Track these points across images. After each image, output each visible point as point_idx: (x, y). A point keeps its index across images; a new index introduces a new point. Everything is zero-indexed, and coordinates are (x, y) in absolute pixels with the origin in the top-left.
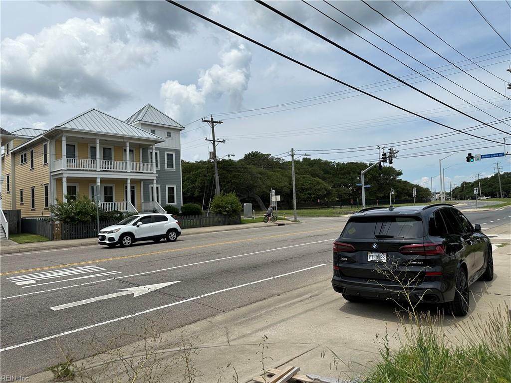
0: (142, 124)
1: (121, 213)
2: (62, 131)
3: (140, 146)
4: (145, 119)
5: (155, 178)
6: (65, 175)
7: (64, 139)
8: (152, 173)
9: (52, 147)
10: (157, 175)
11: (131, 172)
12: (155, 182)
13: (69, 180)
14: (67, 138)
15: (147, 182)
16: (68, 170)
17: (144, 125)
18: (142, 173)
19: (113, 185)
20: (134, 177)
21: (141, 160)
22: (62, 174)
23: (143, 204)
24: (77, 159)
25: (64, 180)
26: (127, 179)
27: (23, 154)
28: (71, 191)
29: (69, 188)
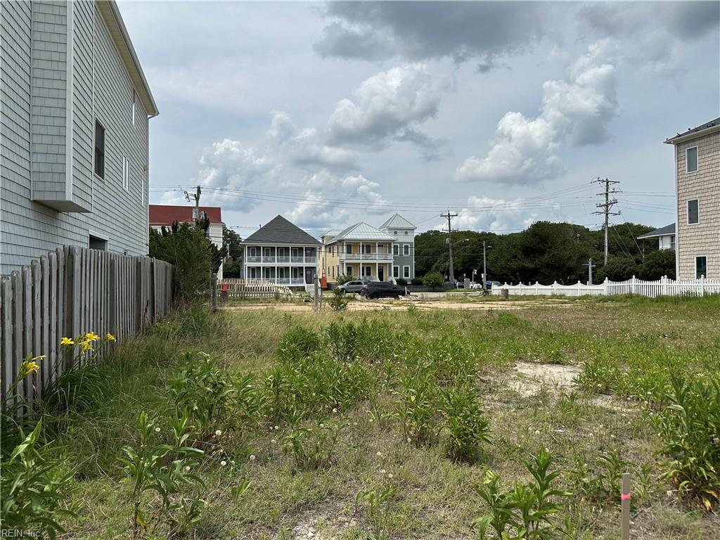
0: (388, 229)
2: (343, 239)
3: (386, 244)
5: (393, 262)
7: (344, 244)
8: (391, 259)
11: (379, 259)
13: (347, 264)
16: (346, 259)
18: (386, 259)
19: (370, 267)
20: (380, 262)
22: (343, 261)
24: (352, 254)
25: (344, 264)
26: (376, 263)
28: (349, 269)
29: (348, 268)
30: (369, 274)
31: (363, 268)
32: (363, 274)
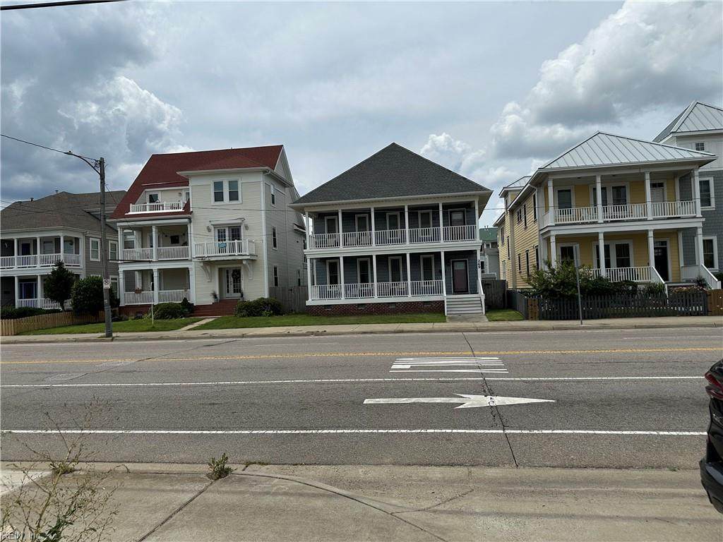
0: (677, 137)
1: (635, 285)
2: (547, 174)
3: (675, 174)
4: (684, 129)
5: (701, 225)
6: (553, 233)
7: (550, 184)
8: (695, 217)
9: (540, 197)
10: (704, 220)
11: (654, 220)
12: (700, 231)
13: (559, 239)
14: (554, 181)
15: (689, 233)
16: (556, 225)
17: (683, 138)
18: (679, 218)
19: (630, 243)
20: (659, 227)
21: (678, 197)
22: (549, 231)
23: (682, 270)
24: (573, 209)
25: (553, 239)
26: (647, 231)
27: (519, 210)
28: (566, 253)
29: (563, 250)
30: (623, 262)
31: (607, 248)
32: (608, 265)
